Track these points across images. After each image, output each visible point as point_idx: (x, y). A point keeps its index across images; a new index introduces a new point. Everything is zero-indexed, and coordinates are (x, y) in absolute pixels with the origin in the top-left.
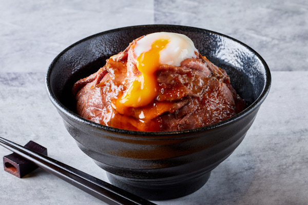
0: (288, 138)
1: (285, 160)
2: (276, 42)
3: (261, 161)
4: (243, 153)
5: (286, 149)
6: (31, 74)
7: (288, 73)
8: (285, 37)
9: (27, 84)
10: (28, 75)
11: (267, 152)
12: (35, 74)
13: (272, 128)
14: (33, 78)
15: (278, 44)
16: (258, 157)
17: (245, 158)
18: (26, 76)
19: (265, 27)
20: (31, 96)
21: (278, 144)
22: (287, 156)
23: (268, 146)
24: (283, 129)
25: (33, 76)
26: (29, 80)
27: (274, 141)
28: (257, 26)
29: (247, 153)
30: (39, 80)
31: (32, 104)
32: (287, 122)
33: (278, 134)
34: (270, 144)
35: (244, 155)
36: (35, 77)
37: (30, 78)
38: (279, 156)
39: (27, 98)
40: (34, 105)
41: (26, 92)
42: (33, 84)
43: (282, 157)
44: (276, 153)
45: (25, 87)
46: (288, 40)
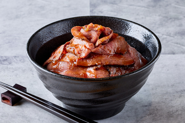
0: (173, 95)
1: (171, 109)
2: (165, 36)
3: (157, 110)
4: (146, 104)
5: (172, 102)
6: (15, 57)
7: (172, 55)
8: (170, 33)
9: (13, 63)
10: (13, 58)
11: (161, 104)
12: (18, 57)
13: (163, 89)
14: (16, 60)
15: (166, 38)
16: (155, 107)
17: (147, 108)
18: (12, 58)
19: (158, 28)
20: (16, 70)
21: (167, 99)
22: (173, 107)
23: (161, 100)
24: (170, 90)
25: (16, 58)
26: (14, 61)
27: (165, 97)
28: (153, 27)
29: (148, 105)
30: (20, 60)
31: (16, 76)
32: (173, 86)
33: (167, 93)
34: (162, 99)
35: (146, 106)
36: (18, 59)
37: (15, 60)
38: (168, 106)
39: (13, 72)
40: (17, 76)
41: (12, 68)
42: (16, 63)
43: (170, 107)
44: (166, 104)
45: (12, 65)
46: (172, 35)
